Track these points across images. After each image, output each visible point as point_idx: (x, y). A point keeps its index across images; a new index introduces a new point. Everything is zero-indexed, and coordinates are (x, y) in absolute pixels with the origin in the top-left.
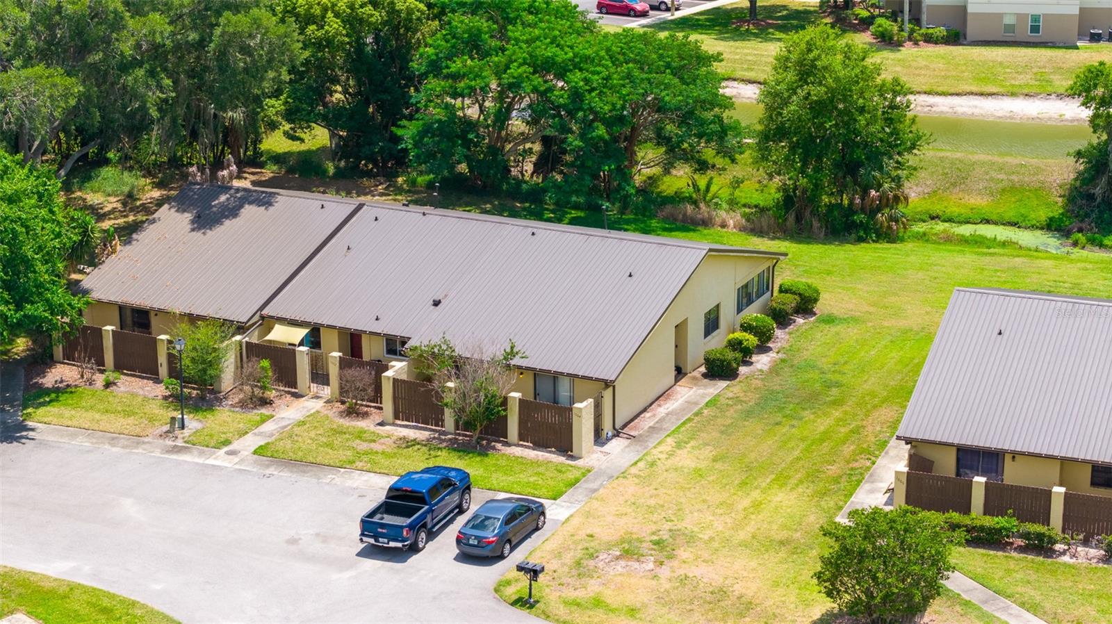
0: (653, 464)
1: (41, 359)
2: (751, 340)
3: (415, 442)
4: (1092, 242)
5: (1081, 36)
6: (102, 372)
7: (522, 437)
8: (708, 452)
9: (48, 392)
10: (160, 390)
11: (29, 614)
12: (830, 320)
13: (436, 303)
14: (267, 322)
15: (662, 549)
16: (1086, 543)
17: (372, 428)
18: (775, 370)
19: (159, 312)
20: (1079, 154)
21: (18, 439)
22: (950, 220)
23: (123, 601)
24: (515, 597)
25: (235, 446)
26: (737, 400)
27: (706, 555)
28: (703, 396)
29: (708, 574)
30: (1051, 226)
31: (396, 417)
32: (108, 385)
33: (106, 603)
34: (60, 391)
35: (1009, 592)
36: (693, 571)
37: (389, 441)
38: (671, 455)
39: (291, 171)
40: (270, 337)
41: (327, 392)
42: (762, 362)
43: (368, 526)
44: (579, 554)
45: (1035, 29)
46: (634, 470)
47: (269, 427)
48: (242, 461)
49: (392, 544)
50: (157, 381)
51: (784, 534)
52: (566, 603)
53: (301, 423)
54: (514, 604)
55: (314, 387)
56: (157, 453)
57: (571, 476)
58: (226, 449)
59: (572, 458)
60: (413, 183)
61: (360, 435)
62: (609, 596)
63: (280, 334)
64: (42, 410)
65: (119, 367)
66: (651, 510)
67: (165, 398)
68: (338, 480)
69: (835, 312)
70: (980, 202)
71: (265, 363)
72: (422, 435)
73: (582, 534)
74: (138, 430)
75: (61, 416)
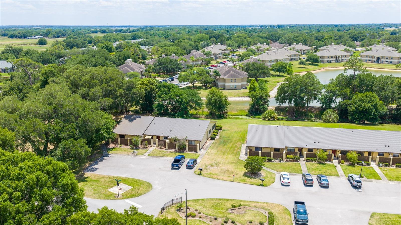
0: (209, 153)
1: (107, 144)
2: (216, 134)
3: (172, 152)
4: (254, 117)
5: (242, 88)
6: (119, 145)
7: (188, 150)
8: (216, 150)
9: (111, 149)
10: (129, 147)
11: (123, 183)
12: (224, 130)
13: (171, 131)
14: (145, 135)
15: (217, 165)
16: (277, 160)
17: (165, 150)
18: (220, 138)
19: (126, 135)
20: (250, 105)
21: (109, 156)
22: (232, 115)
23: (138, 180)
24: (198, 174)
25: (145, 154)
26: (217, 143)
27: (223, 165)
28: (212, 142)
29: (225, 168)
30: (247, 115)
31: (168, 148)
32: (120, 147)
33: (135, 180)
34: (112, 149)
35: (269, 167)
36: (223, 168)
37: (169, 152)
38: (211, 151)
39: (135, 113)
40: (145, 138)
41: (156, 145)
42: (217, 137)
43: (173, 165)
44: (205, 167)
45: (235, 87)
46: (206, 154)
47: (148, 151)
48: (146, 157)
49: (177, 167)
50: (128, 146)
51: (233, 162)
52: (206, 174)
53: (153, 150)
54: (198, 175)
55: (154, 145)
56: (132, 157)
57: (198, 155)
58: (143, 155)
59: (197, 153)
60: (155, 114)
61: (163, 151)
62: (212, 172)
63: (147, 137)
64: (111, 152)
65: (121, 144)
66: (212, 159)
67: (130, 148)
68: (163, 159)
69: (224, 129)
70: (236, 112)
71: (146, 142)
72: (173, 151)
73: (204, 164)
74: (128, 153)
75: (114, 152)
